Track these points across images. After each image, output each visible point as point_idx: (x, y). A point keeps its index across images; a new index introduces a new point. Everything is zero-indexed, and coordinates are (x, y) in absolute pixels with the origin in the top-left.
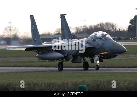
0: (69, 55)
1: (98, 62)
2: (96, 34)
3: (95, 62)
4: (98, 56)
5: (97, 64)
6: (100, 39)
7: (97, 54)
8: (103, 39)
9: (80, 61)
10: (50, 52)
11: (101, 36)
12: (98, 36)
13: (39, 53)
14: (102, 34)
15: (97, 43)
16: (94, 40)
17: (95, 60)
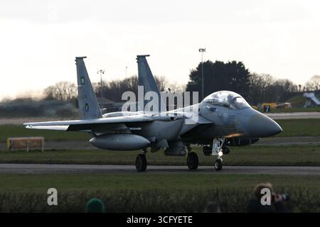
0: (161, 140)
1: (221, 154)
2: (216, 96)
3: (214, 154)
4: (221, 142)
5: (219, 158)
6: (225, 106)
7: (218, 136)
8: (231, 106)
9: (183, 152)
10: (120, 133)
11: (226, 99)
12: (221, 100)
13: (96, 136)
14: (230, 97)
15: (220, 114)
16: (212, 110)
17: (213, 150)
